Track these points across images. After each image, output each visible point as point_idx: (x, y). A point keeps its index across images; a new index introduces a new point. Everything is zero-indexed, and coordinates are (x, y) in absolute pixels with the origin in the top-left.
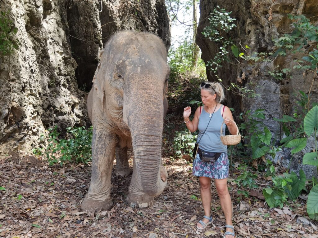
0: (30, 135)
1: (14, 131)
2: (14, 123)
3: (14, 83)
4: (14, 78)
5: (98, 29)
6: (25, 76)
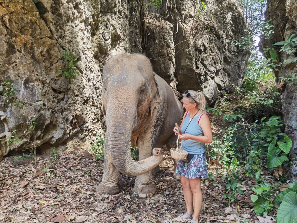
0: (90, 136)
1: (78, 132)
2: (77, 126)
3: (78, 97)
4: (78, 94)
5: (171, 48)
6: (88, 92)
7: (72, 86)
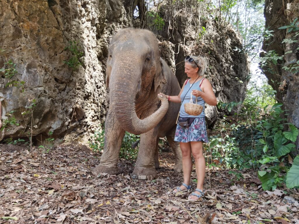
0: (88, 132)
1: (76, 126)
2: (76, 120)
3: (80, 91)
4: (80, 87)
6: (89, 88)
7: (74, 79)
